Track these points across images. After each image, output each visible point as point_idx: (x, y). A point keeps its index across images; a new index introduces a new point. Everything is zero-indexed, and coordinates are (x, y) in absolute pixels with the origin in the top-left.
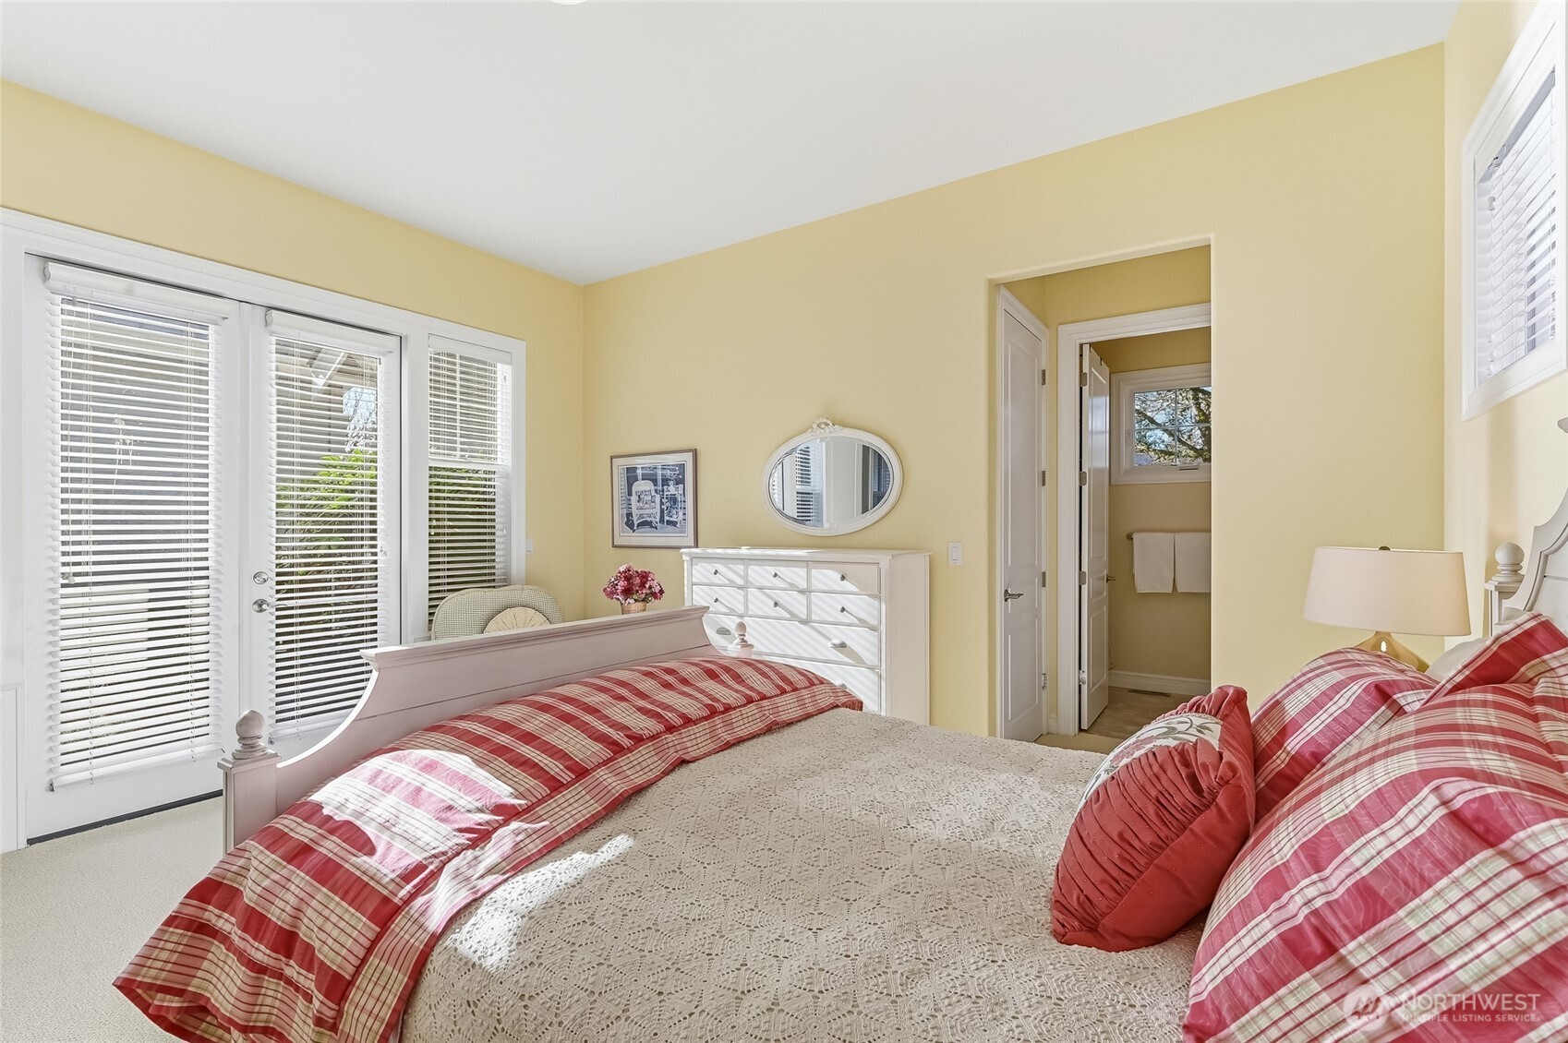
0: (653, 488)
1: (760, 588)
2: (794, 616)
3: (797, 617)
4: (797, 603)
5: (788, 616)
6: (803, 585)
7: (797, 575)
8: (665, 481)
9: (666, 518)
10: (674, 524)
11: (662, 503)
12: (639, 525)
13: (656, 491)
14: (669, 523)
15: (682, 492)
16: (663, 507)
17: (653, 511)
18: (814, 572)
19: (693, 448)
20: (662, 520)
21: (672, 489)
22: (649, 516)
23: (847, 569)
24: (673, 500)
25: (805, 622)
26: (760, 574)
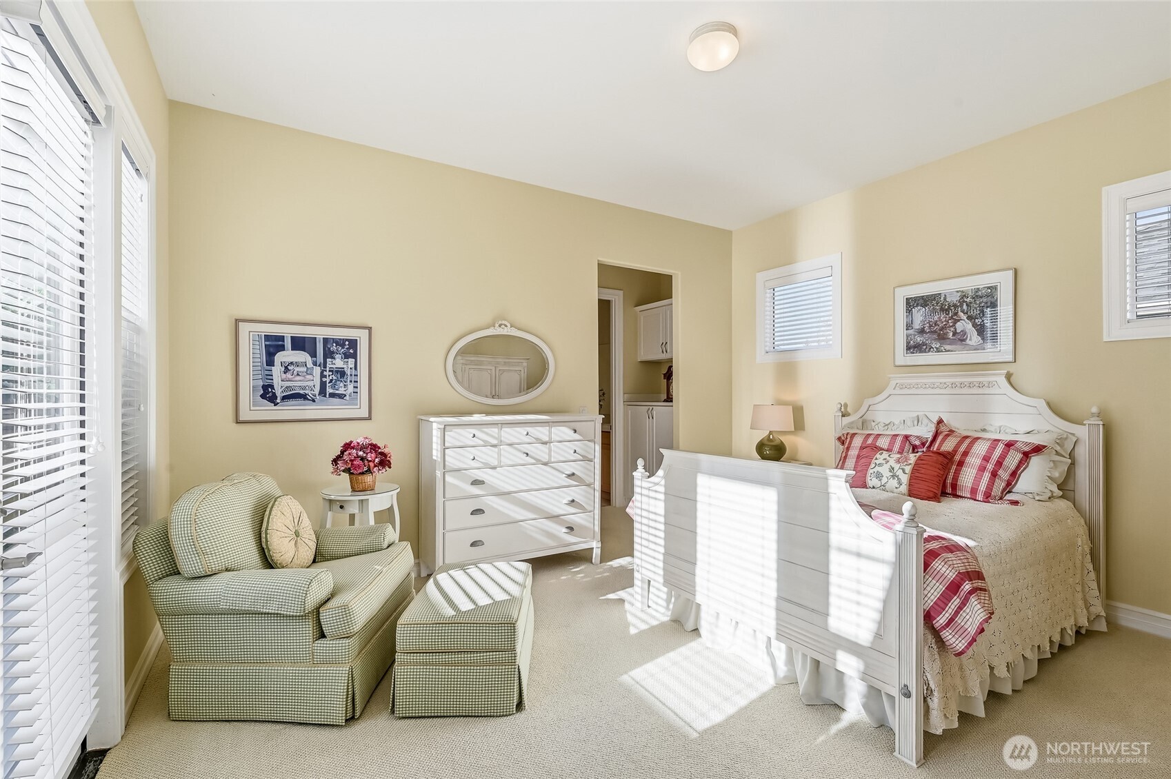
0: (309, 360)
1: (510, 445)
2: (538, 461)
3: (539, 460)
4: (540, 452)
5: (534, 461)
6: (546, 439)
7: (542, 432)
8: (329, 354)
9: (329, 390)
10: (341, 396)
11: (322, 376)
12: (284, 398)
13: (315, 364)
14: (332, 395)
15: (353, 366)
16: (324, 379)
17: (311, 384)
18: (553, 429)
19: (370, 326)
20: (323, 391)
21: (338, 362)
22: (304, 388)
23: (577, 426)
24: (341, 373)
25: (545, 464)
26: (510, 434)
